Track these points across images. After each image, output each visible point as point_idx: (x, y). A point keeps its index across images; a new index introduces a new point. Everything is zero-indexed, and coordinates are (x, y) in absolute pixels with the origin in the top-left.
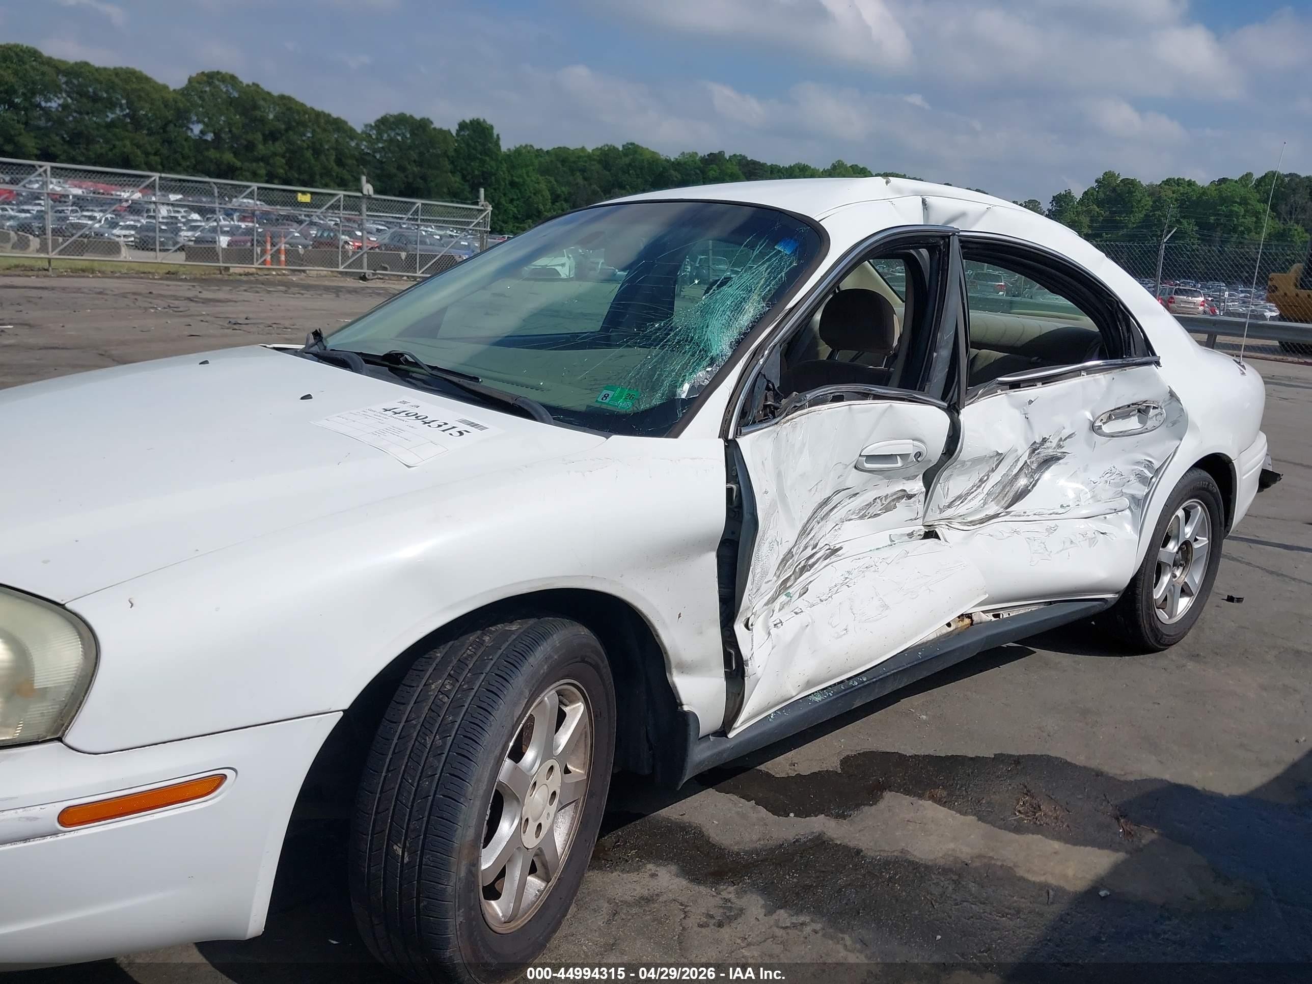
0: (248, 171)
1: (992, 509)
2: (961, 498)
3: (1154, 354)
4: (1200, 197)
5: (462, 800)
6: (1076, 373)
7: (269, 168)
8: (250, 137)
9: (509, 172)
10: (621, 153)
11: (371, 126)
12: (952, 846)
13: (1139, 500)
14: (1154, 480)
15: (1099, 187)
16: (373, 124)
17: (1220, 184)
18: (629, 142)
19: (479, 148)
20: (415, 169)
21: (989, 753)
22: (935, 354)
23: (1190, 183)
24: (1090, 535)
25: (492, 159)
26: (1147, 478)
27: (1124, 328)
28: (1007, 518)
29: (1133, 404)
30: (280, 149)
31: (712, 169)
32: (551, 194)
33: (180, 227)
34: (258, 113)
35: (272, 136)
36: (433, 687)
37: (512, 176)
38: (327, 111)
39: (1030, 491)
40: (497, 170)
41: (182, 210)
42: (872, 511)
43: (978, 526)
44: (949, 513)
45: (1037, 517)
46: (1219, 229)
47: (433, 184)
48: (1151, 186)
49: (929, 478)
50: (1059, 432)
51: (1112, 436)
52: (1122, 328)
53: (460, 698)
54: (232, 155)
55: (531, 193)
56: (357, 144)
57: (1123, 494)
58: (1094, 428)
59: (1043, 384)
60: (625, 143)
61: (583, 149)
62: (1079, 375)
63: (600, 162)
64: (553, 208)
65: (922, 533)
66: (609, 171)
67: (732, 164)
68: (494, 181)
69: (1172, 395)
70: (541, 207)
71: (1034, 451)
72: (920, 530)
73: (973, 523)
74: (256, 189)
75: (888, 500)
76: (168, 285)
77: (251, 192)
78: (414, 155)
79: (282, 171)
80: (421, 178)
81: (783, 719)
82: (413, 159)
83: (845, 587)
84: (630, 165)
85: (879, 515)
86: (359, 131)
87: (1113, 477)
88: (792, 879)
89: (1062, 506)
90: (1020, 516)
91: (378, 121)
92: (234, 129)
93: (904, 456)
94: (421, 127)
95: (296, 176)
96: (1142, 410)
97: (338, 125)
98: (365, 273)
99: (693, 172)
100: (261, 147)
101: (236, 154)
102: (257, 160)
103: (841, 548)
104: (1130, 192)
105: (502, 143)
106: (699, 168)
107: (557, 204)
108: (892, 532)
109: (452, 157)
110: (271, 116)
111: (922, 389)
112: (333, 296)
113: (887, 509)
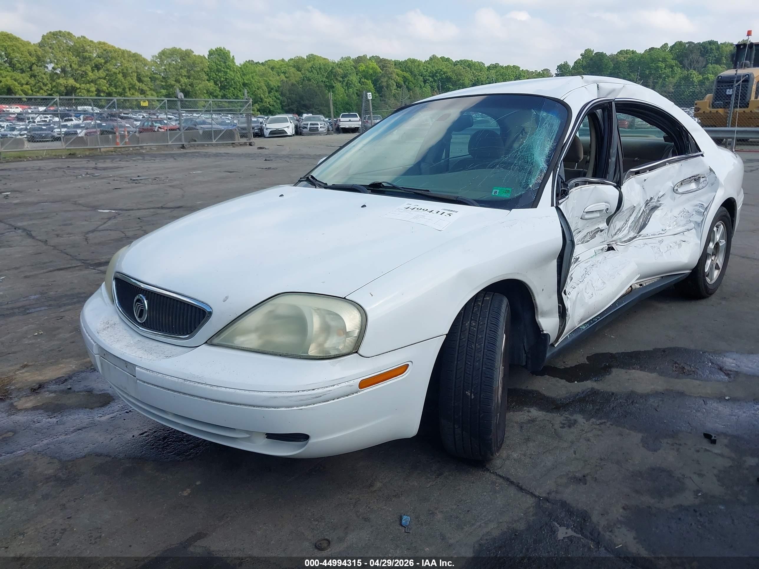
0: (84, 89)
1: (632, 234)
2: (619, 230)
3: (700, 151)
4: (640, 59)
5: (494, 369)
6: (664, 164)
7: (96, 86)
8: (83, 68)
9: (242, 77)
10: (306, 61)
11: (156, 56)
12: (653, 387)
13: (699, 224)
14: (705, 213)
15: (583, 58)
16: (157, 55)
17: (650, 51)
18: (310, 54)
19: (223, 64)
20: (186, 80)
21: (650, 348)
22: (610, 160)
23: (633, 52)
24: (678, 242)
25: (231, 70)
26: (701, 212)
27: (686, 139)
28: (640, 238)
29: (692, 177)
30: (102, 75)
31: (361, 65)
32: (268, 88)
33: (53, 127)
34: (86, 54)
35: (97, 67)
36: (467, 324)
37: (243, 79)
38: (128, 50)
39: (647, 224)
40: (234, 77)
41: (48, 116)
42: (586, 239)
43: (628, 243)
44: (615, 238)
45: (653, 236)
46: (651, 77)
47: (197, 88)
48: (612, 55)
49: (608, 222)
50: (657, 194)
51: (683, 193)
52: (685, 140)
53: (482, 328)
54: (73, 80)
55: (255, 88)
56: (149, 68)
57: (691, 221)
58: (675, 191)
59: (649, 171)
60: (308, 55)
61: (283, 60)
62: (665, 165)
63: (294, 67)
64: (270, 96)
65: (607, 248)
66: (300, 71)
67: (372, 62)
68: (233, 83)
69: (711, 170)
70: (262, 96)
71: (647, 204)
72: (606, 247)
73: (625, 242)
74: (116, 101)
75: (592, 233)
76: (74, 162)
77: (113, 103)
78: (184, 72)
79: (105, 88)
80: (190, 85)
81: (573, 338)
82: (184, 75)
83: (587, 275)
84: (312, 67)
85: (589, 241)
86: (149, 60)
87: (684, 214)
88: (590, 407)
89: (662, 230)
90: (645, 236)
91: (160, 53)
92: (73, 65)
93: (600, 211)
94: (186, 55)
95: (115, 90)
96: (696, 179)
97: (136, 57)
98: (184, 144)
99: (349, 68)
100: (90, 74)
101: (76, 80)
102: (89, 82)
103: (579, 258)
104: (601, 60)
105: (235, 61)
106: (353, 66)
107: (271, 93)
108: (595, 249)
109: (207, 71)
110: (95, 55)
111: (605, 178)
112: (172, 159)
113: (593, 237)
